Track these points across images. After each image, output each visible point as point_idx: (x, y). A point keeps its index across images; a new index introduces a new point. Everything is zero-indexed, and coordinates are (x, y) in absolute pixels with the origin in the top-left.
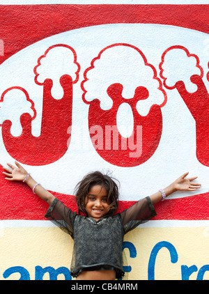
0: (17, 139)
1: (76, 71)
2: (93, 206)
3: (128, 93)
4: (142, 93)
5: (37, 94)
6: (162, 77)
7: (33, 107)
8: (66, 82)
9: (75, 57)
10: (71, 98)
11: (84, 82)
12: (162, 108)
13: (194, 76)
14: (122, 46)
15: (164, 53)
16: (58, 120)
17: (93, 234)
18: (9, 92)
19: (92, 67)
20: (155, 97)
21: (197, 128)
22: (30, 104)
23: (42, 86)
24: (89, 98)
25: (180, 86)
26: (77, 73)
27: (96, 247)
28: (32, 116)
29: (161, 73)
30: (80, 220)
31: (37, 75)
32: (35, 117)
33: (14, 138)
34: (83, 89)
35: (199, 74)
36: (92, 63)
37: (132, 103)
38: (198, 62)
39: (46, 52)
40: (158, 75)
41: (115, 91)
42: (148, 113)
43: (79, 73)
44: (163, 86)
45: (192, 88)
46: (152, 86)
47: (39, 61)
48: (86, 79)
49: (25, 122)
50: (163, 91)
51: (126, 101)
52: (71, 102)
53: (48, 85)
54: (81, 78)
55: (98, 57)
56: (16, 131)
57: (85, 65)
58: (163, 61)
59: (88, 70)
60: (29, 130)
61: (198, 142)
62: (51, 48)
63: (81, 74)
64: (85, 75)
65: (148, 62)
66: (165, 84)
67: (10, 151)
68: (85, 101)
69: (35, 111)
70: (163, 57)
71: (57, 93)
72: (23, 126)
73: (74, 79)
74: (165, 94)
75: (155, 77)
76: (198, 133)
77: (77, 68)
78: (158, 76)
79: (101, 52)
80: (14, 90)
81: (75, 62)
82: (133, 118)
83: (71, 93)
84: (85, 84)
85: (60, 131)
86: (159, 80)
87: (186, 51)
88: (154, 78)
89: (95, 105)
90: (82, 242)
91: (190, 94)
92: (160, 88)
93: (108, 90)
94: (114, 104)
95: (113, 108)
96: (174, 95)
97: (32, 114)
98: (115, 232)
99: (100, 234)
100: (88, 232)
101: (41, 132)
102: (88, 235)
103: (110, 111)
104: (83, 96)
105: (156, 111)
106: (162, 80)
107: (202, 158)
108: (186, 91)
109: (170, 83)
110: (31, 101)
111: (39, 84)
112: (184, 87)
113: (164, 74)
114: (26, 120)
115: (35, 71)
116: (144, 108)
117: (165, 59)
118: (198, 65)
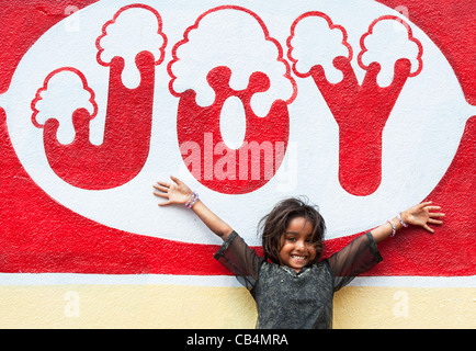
0: (66, 148)
1: (161, 45)
2: (293, 250)
3: (239, 82)
4: (259, 82)
5: (100, 80)
6: (291, 59)
7: (92, 100)
8: (145, 62)
9: (160, 25)
10: (152, 87)
11: (172, 62)
12: (288, 106)
13: (338, 58)
14: (232, 10)
15: (295, 23)
16: (131, 121)
17: (293, 292)
18: (56, 75)
19: (186, 40)
20: (279, 89)
21: (342, 136)
22: (89, 95)
23: (109, 68)
24: (180, 87)
25: (317, 73)
26: (162, 50)
27: (298, 313)
28: (91, 112)
29: (289, 52)
30: (270, 269)
31: (101, 51)
32: (95, 115)
33: (61, 146)
34: (170, 73)
35: (347, 55)
36: (186, 35)
37: (245, 96)
38: (345, 37)
39: (116, 16)
40: (285, 54)
41: (219, 78)
42: (267, 112)
43: (166, 50)
44: (291, 72)
45: (334, 76)
46: (276, 72)
47: (104, 29)
48: (175, 59)
49: (80, 122)
50: (291, 79)
51: (235, 93)
52: (151, 94)
53: (117, 66)
54: (168, 57)
55: (196, 26)
56: (66, 135)
57: (175, 37)
58: (293, 34)
59: (179, 44)
60: (86, 135)
61: (343, 157)
62: (123, 9)
63: (168, 50)
64: (174, 52)
65: (271, 35)
66: (294, 69)
67: (56, 167)
68: (173, 92)
69: (95, 105)
70: (292, 29)
71: (131, 78)
72: (76, 128)
73: (157, 57)
74: (294, 84)
75: (280, 57)
76: (341, 145)
77: (162, 41)
78: (285, 57)
79: (200, 18)
80: (65, 72)
81: (160, 31)
82: (245, 120)
83: (152, 80)
84: (173, 65)
85: (133, 137)
86: (286, 63)
87: (328, 19)
88: (278, 59)
89: (187, 98)
90: (275, 304)
91: (331, 85)
92: (288, 76)
93: (208, 77)
94: (217, 97)
95: (215, 104)
96: (308, 86)
97: (91, 110)
98: (324, 289)
99: (302, 293)
100: (285, 289)
101: (105, 138)
102: (285, 293)
103: (211, 107)
104: (171, 84)
105: (280, 110)
106: (291, 63)
107: (347, 182)
108: (325, 81)
109: (303, 68)
110: (90, 90)
111: (104, 64)
112: (322, 74)
113: (293, 55)
114: (81, 119)
115: (97, 44)
116: (262, 105)
117: (296, 32)
118: (345, 42)
